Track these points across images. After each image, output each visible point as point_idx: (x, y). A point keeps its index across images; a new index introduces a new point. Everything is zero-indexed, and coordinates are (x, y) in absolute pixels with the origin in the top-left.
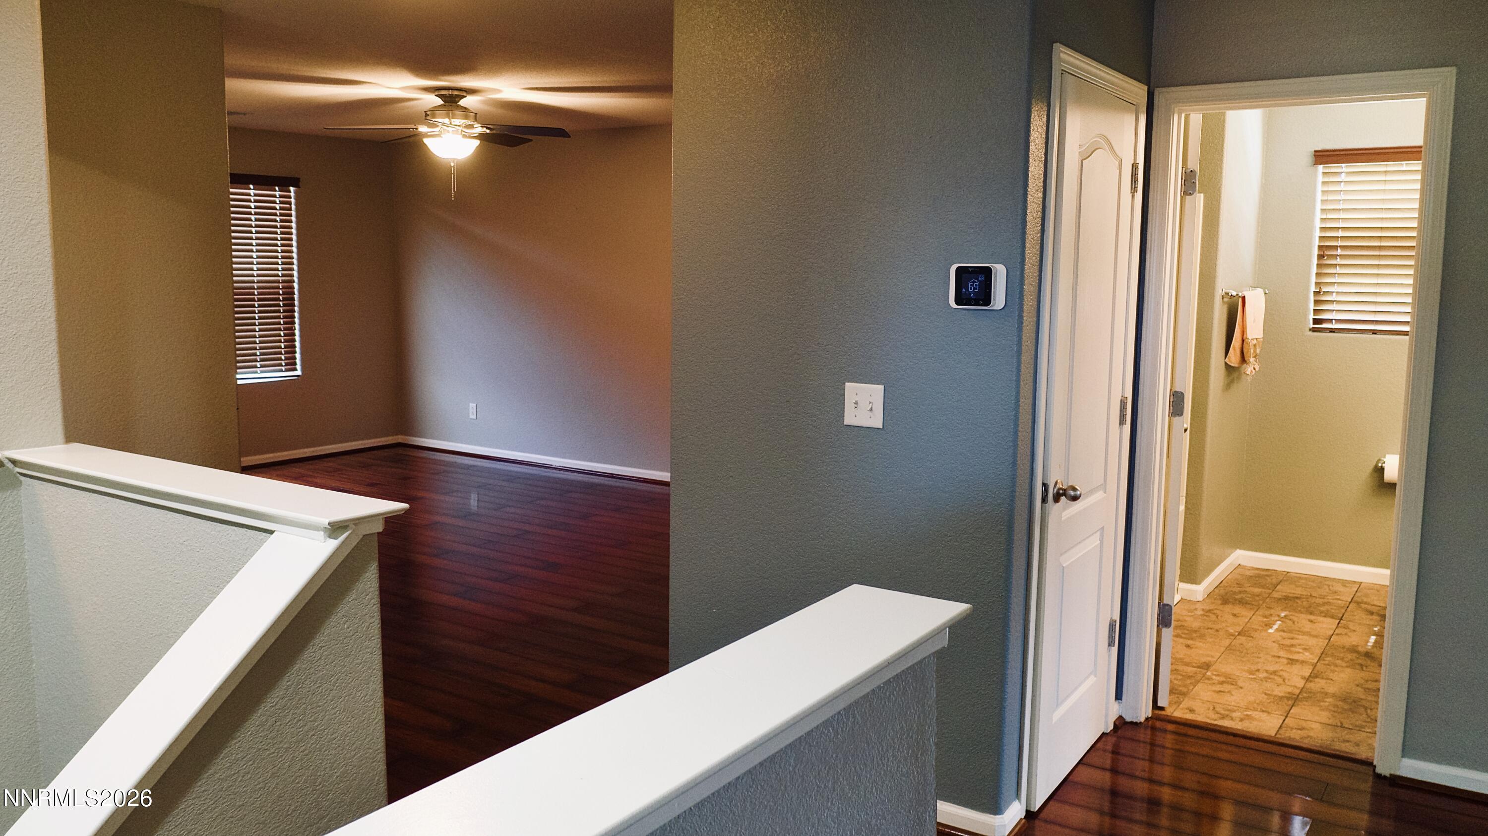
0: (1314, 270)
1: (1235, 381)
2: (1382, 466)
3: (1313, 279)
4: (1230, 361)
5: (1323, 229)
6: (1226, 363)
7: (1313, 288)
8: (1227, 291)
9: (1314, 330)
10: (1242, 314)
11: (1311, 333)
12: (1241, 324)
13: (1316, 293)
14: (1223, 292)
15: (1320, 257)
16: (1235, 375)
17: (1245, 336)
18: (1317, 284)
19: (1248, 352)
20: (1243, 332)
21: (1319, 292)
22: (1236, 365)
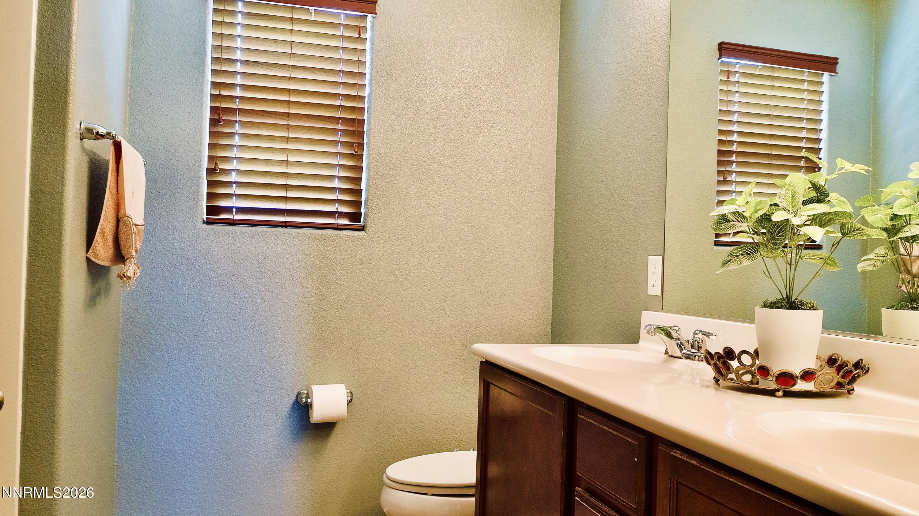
0: (206, 139)
1: (103, 294)
2: (306, 402)
3: (206, 152)
4: (96, 256)
5: (215, 85)
6: (88, 259)
7: (205, 164)
8: (90, 126)
9: (209, 222)
10: (115, 173)
11: (205, 226)
12: (115, 191)
13: (211, 171)
14: (82, 126)
15: (214, 122)
16: (102, 283)
17: (122, 211)
18: (211, 158)
19: (126, 241)
20: (118, 206)
21: (215, 170)
22: (106, 264)
